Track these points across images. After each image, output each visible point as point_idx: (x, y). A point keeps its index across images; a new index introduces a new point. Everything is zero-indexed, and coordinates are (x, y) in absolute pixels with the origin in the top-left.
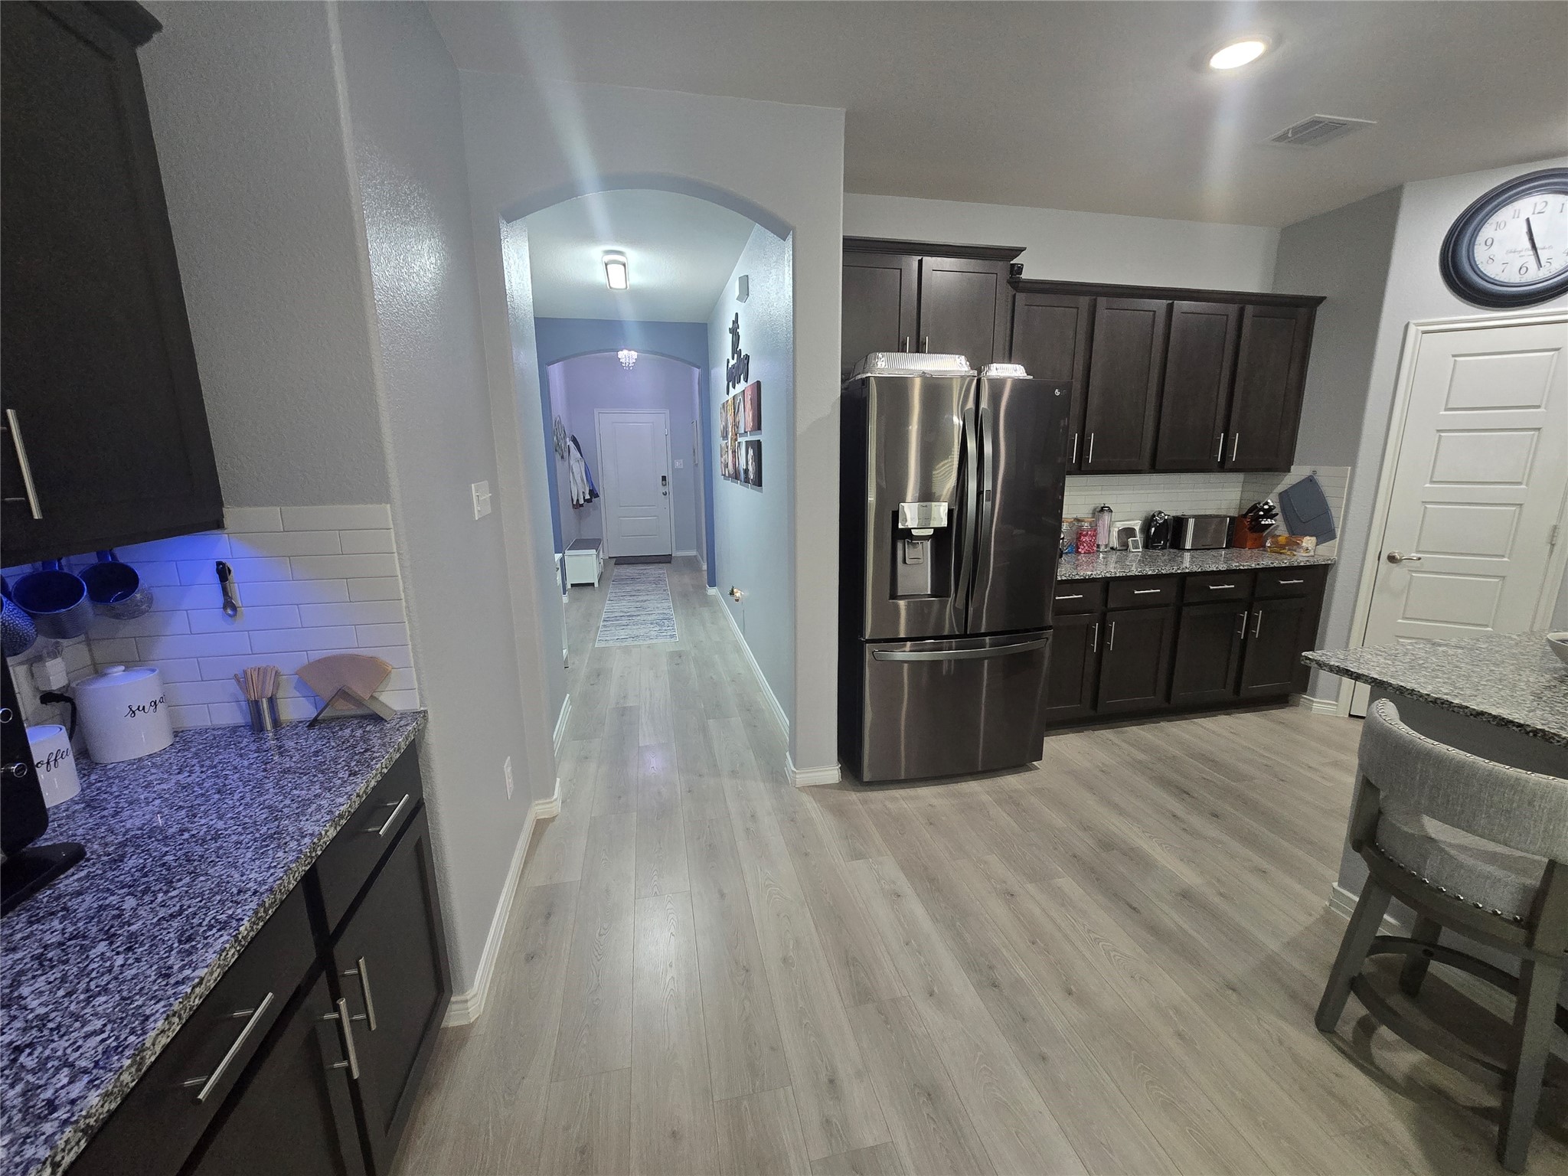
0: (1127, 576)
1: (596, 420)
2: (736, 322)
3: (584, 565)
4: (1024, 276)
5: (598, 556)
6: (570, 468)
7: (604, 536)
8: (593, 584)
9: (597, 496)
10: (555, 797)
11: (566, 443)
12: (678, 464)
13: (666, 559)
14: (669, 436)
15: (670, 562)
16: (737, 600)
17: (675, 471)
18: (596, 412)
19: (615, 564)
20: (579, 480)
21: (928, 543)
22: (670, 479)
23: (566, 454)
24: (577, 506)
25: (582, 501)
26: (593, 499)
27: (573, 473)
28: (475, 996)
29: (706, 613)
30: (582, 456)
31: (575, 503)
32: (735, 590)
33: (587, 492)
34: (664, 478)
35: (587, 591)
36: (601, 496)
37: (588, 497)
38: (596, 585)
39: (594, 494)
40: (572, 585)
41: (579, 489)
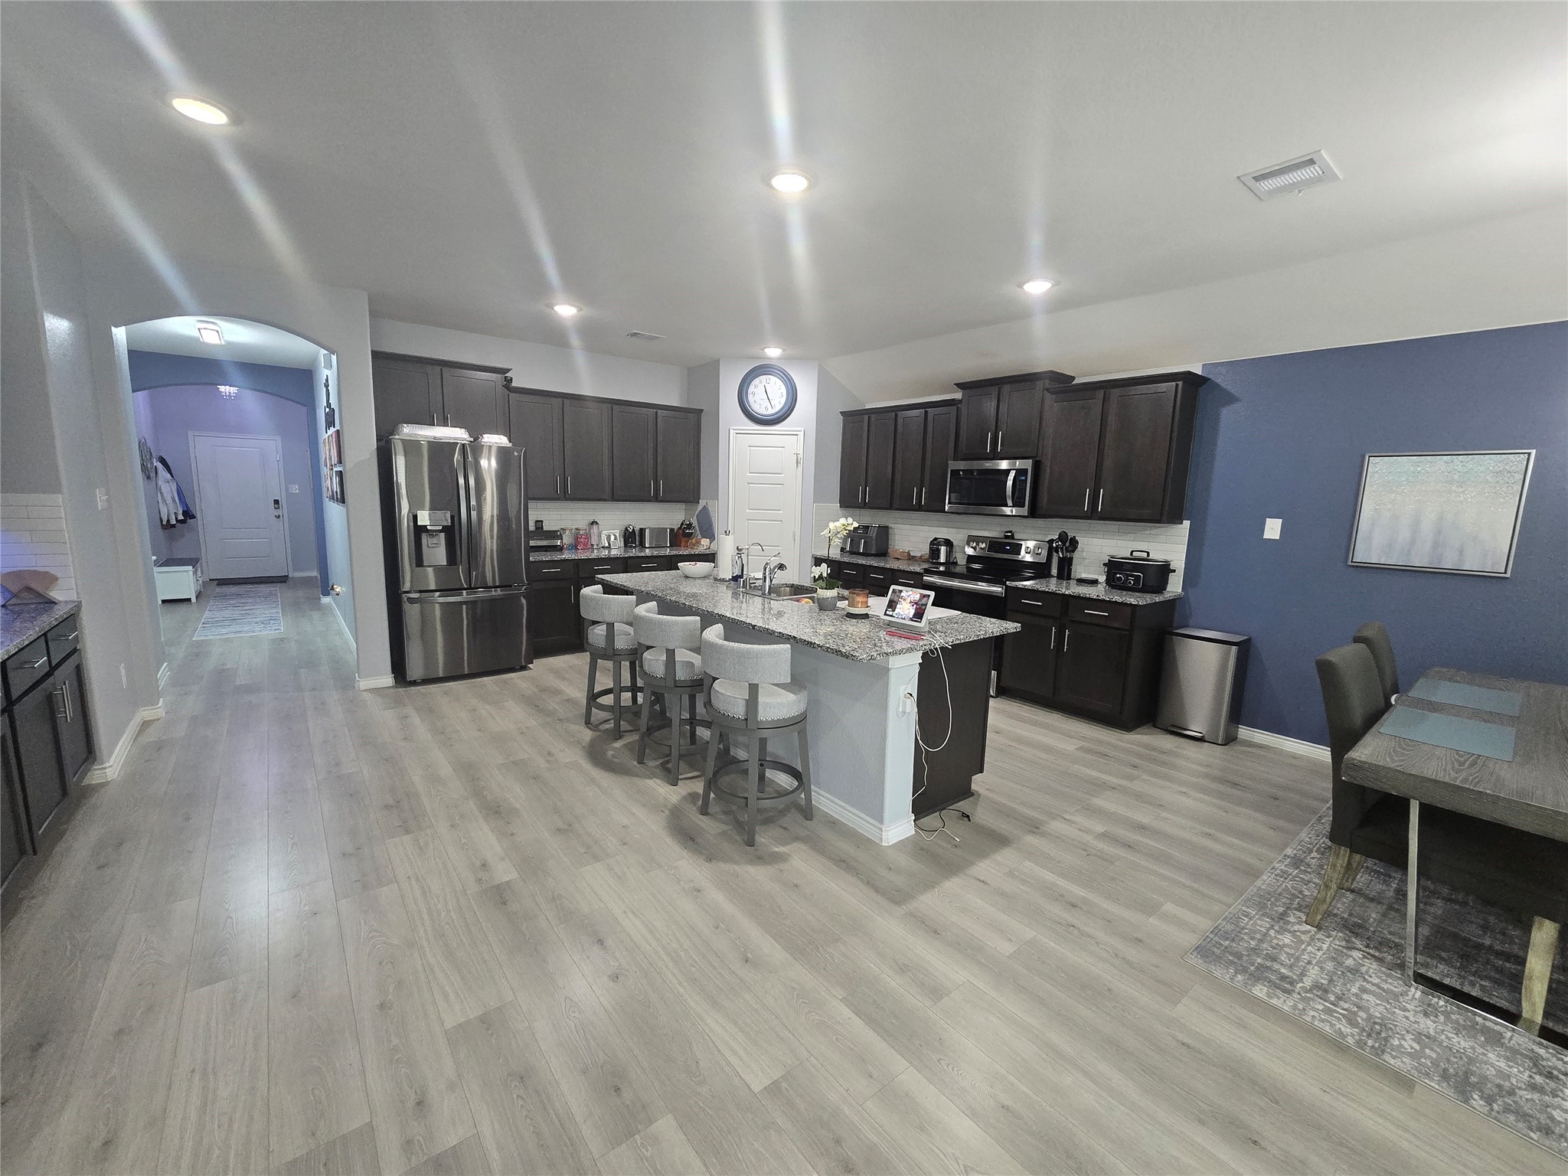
0: (589, 559)
1: (191, 444)
2: (327, 380)
3: (181, 582)
4: (514, 384)
5: (195, 572)
6: (158, 489)
7: (203, 554)
8: (189, 600)
9: (193, 517)
10: (159, 705)
11: (152, 463)
12: (295, 489)
13: (283, 580)
14: (281, 462)
15: (285, 582)
16: (338, 594)
17: (289, 495)
18: (190, 434)
19: (217, 585)
20: (169, 501)
21: (442, 535)
22: (283, 502)
23: (153, 475)
24: (168, 526)
25: (173, 522)
26: (189, 521)
27: (162, 494)
28: (111, 766)
29: (316, 615)
30: (172, 476)
31: (164, 523)
32: (335, 587)
33: (180, 512)
34: (276, 502)
35: (182, 609)
36: (198, 516)
37: (181, 517)
38: (194, 600)
39: (188, 515)
40: (164, 601)
41: (170, 510)
